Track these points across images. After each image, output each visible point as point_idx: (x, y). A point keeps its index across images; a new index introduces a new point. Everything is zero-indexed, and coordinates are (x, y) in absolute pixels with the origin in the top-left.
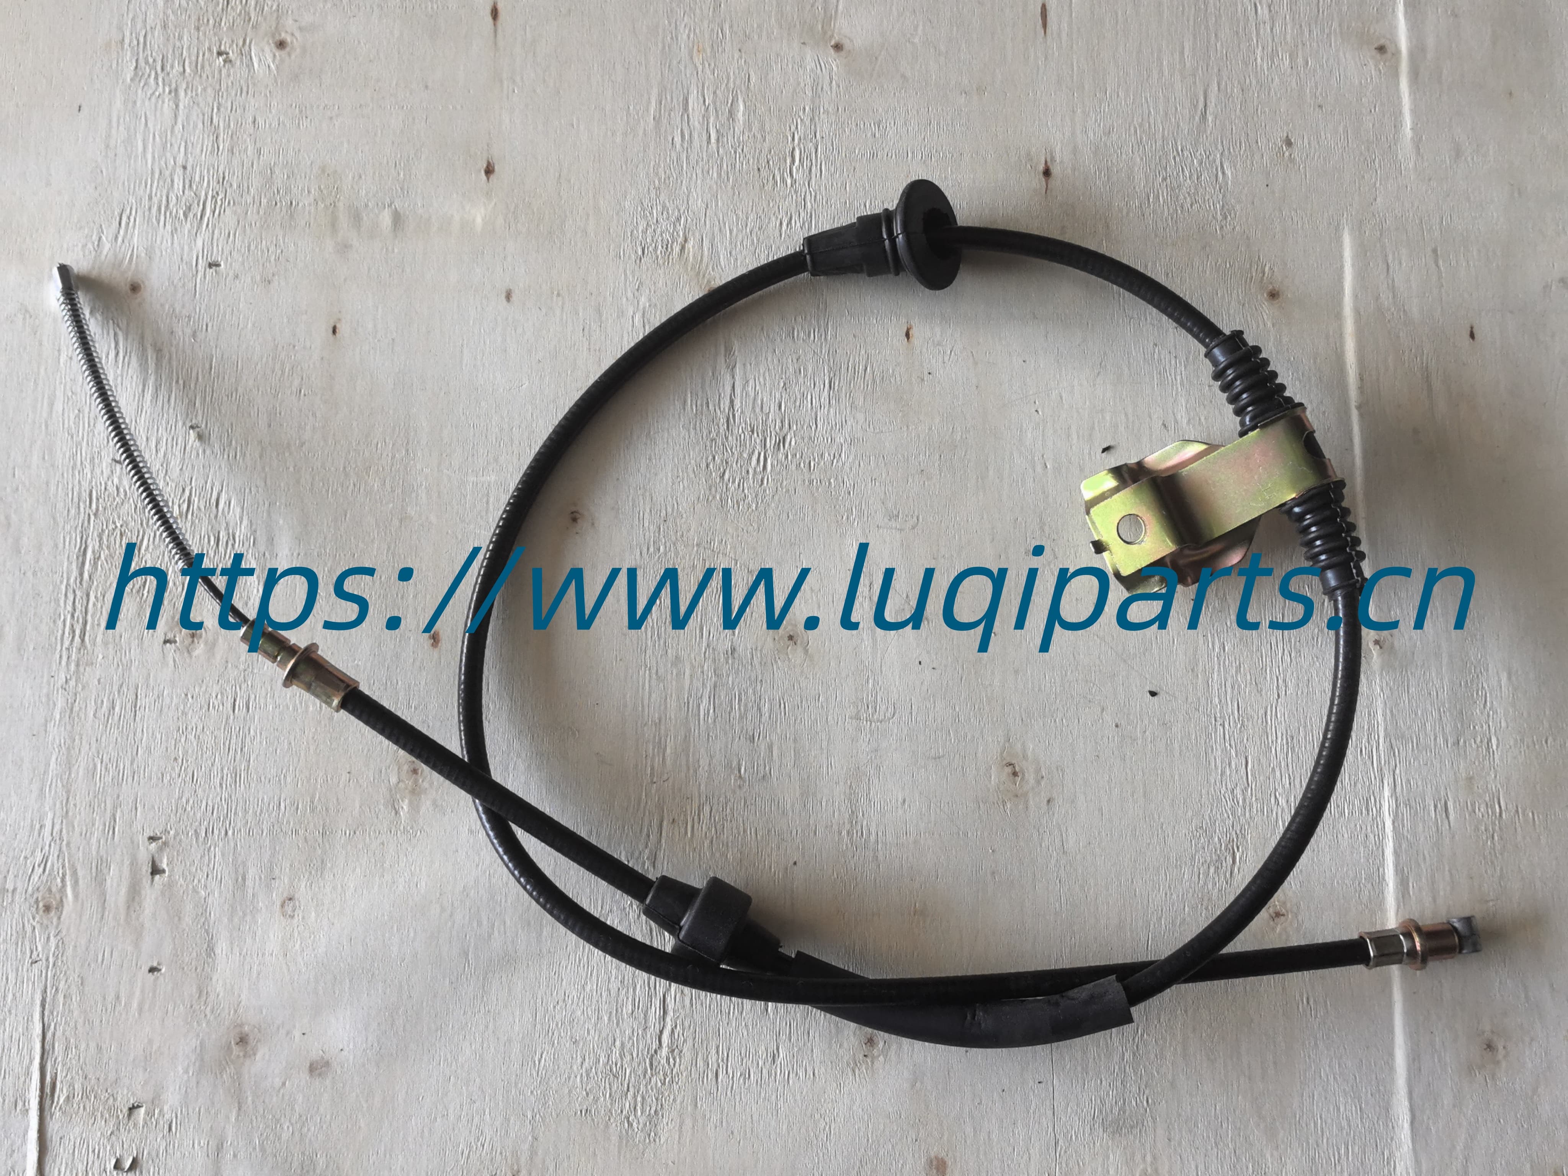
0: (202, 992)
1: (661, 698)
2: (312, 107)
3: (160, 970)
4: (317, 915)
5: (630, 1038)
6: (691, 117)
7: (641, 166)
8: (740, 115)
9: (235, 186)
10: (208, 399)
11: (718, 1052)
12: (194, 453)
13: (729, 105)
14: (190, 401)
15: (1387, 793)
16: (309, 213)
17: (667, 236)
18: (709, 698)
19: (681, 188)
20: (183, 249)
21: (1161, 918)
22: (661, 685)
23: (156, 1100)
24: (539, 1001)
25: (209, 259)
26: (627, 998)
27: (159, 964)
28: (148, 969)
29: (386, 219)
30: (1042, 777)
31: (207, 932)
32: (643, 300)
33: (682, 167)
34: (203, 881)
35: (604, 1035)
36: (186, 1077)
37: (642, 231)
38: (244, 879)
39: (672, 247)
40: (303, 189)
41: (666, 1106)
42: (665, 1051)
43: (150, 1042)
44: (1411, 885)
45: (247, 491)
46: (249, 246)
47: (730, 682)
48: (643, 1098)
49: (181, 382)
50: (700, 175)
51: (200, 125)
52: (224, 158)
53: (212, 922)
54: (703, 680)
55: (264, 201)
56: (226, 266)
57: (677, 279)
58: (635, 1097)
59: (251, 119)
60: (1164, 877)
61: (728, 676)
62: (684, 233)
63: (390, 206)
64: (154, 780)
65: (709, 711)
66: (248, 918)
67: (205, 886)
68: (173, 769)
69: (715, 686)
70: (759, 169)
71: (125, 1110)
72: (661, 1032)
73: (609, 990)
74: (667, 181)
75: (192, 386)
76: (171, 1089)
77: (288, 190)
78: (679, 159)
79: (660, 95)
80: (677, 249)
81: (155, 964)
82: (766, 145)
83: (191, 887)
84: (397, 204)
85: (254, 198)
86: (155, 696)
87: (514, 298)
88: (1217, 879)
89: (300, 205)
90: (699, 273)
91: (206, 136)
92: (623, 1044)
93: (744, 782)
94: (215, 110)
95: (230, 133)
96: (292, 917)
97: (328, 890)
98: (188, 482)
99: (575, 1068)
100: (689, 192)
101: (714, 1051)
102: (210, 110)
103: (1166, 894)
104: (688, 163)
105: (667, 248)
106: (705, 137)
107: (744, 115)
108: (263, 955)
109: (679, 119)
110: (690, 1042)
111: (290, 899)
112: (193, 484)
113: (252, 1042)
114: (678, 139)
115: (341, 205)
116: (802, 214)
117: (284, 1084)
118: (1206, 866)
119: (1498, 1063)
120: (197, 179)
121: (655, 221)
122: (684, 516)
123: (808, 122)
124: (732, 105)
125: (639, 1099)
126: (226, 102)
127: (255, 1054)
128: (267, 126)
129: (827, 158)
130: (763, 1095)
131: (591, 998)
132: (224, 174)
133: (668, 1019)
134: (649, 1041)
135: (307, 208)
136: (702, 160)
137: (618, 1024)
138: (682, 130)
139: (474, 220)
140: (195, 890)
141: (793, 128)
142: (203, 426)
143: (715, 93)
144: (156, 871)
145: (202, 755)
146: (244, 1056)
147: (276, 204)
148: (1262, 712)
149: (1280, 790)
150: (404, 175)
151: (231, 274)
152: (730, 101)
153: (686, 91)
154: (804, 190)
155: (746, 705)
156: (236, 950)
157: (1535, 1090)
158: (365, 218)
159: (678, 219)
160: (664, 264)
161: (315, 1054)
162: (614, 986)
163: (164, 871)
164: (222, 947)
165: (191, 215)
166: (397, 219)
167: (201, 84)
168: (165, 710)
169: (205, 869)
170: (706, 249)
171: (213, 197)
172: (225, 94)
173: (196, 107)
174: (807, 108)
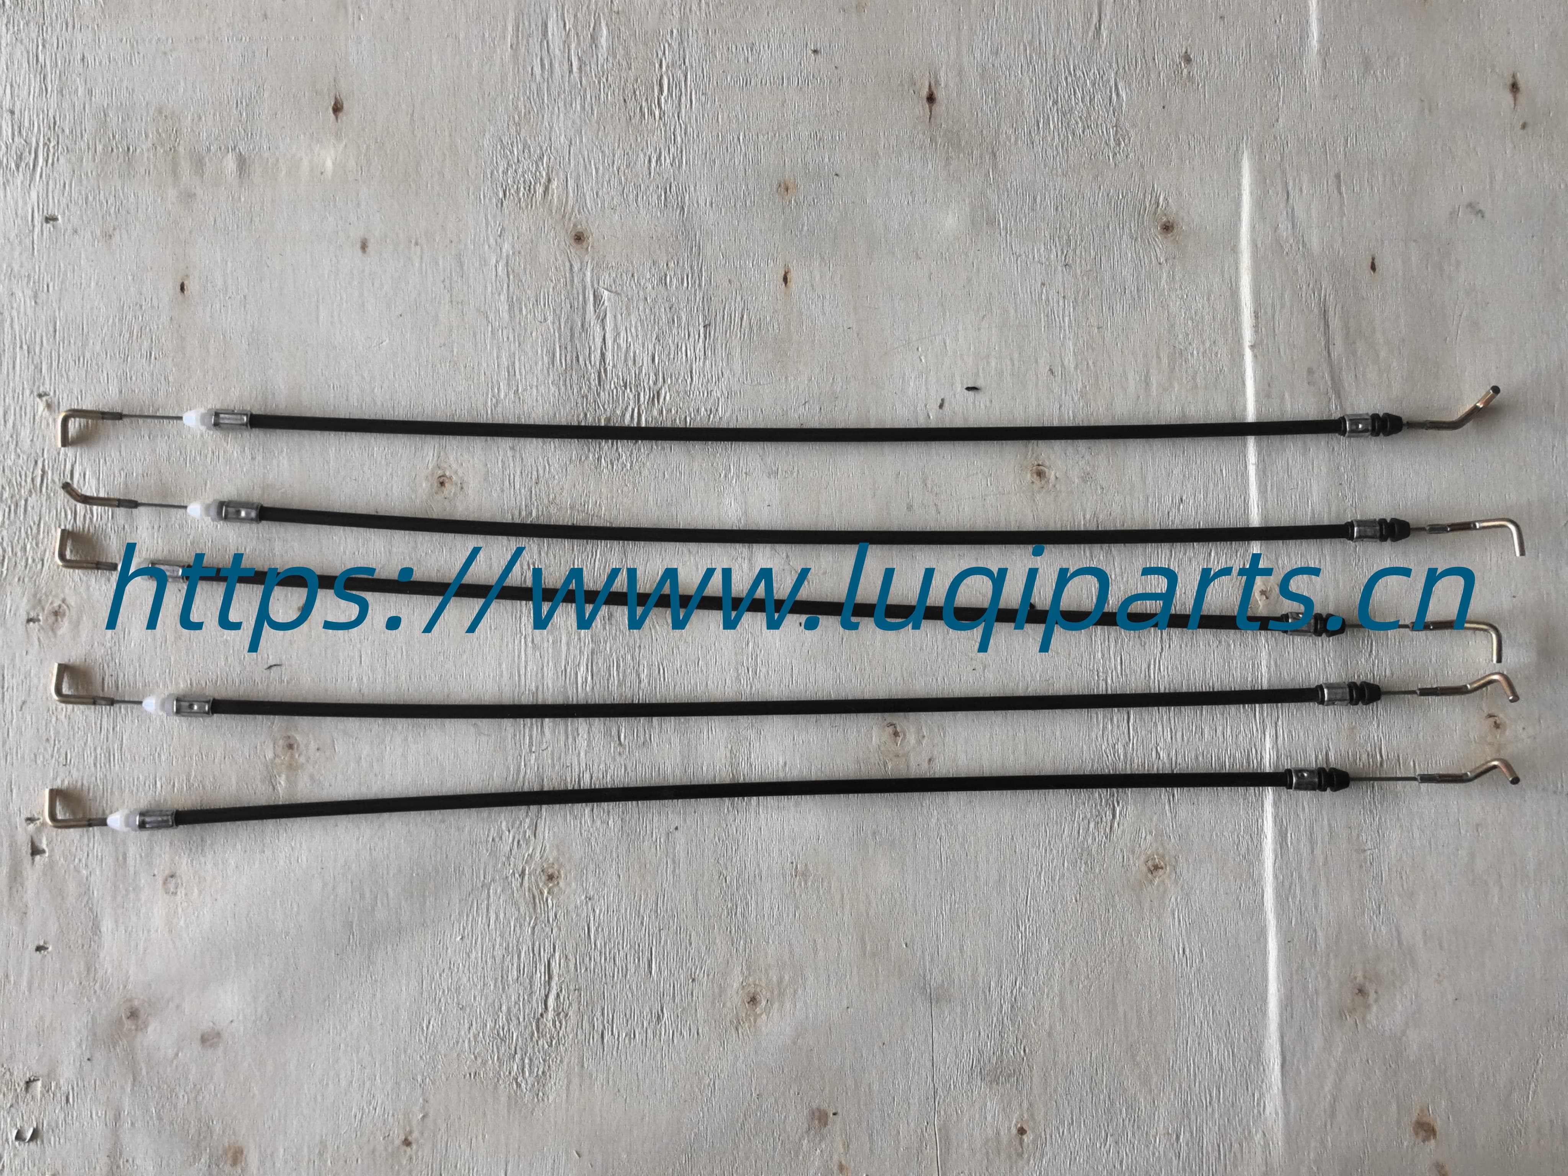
0: (90, 968)
1: (537, 666)
2: (144, 41)
3: (47, 948)
4: (200, 892)
5: (516, 1003)
6: (550, 43)
7: (499, 99)
8: (603, 41)
9: (67, 131)
10: (55, 364)
11: (603, 1014)
12: (44, 423)
13: (591, 29)
14: (36, 367)
15: (1268, 744)
16: (148, 159)
17: (529, 177)
18: (587, 665)
19: (542, 123)
20: (17, 203)
21: (1040, 874)
22: (538, 654)
23: (51, 1075)
24: (424, 969)
25: (45, 212)
26: (512, 965)
27: (45, 943)
28: (35, 948)
29: (230, 164)
30: (924, 737)
31: (91, 910)
32: (506, 246)
33: (543, 100)
34: (84, 861)
35: (490, 1001)
36: (79, 1052)
37: (503, 172)
38: (125, 858)
39: (535, 188)
40: (140, 133)
41: (553, 1068)
42: (551, 1014)
43: (42, 1018)
44: (1289, 835)
45: (102, 461)
46: (87, 198)
47: (608, 649)
48: (531, 1060)
49: (25, 347)
50: (562, 109)
51: (25, 65)
52: (53, 100)
53: (95, 901)
54: (580, 648)
55: (100, 148)
56: (64, 221)
57: (541, 224)
58: (523, 1060)
59: (79, 57)
60: (1044, 834)
61: (606, 642)
62: (548, 174)
63: (234, 149)
64: (28, 762)
65: (586, 679)
66: (132, 896)
67: (86, 865)
68: (46, 749)
69: (592, 653)
70: (625, 100)
71: (22, 1084)
72: (547, 996)
73: (494, 957)
74: (527, 116)
75: (37, 350)
76: (66, 1063)
77: (125, 135)
78: (539, 89)
79: (517, 20)
80: (540, 190)
81: (42, 943)
82: (632, 74)
83: (72, 866)
84: (241, 147)
85: (88, 144)
86: (22, 677)
87: (370, 248)
88: (1096, 834)
89: (138, 151)
90: (564, 217)
91: (31, 76)
92: (509, 1009)
93: (625, 748)
94: (40, 47)
95: (58, 72)
96: (175, 894)
97: (209, 866)
98: (40, 454)
99: (463, 1033)
100: (551, 128)
101: (599, 1014)
102: (35, 47)
103: (1046, 850)
104: (549, 95)
105: (529, 190)
106: (566, 66)
107: (607, 40)
108: (149, 931)
109: (538, 46)
110: (575, 1006)
111: (172, 876)
112: (45, 456)
113: (142, 1015)
114: (537, 70)
115: (181, 149)
116: (672, 150)
117: (177, 1055)
118: (1086, 822)
119: (1368, 1007)
120: (26, 124)
121: (516, 161)
122: (557, 477)
123: (675, 46)
124: (594, 29)
125: (527, 1061)
126: (51, 37)
127: (146, 1027)
128: (97, 63)
129: (697, 85)
130: (648, 1054)
131: (476, 966)
132: (54, 118)
133: (553, 984)
134: (535, 1005)
135: (146, 155)
136: (564, 92)
137: (504, 989)
138: (541, 59)
139: (324, 163)
140: (77, 870)
141: (660, 53)
142: (52, 394)
143: (575, 16)
144: (36, 851)
145: (74, 735)
146: (136, 1030)
147: (112, 150)
148: (1145, 666)
149: (1161, 744)
150: (247, 114)
151: (70, 227)
152: (592, 26)
153: (544, 14)
154: (673, 123)
155: (625, 671)
156: (122, 928)
157: (1404, 1033)
158: (208, 164)
159: (541, 158)
160: (527, 207)
161: (206, 1025)
162: (499, 953)
163: (43, 851)
164: (107, 925)
165: (23, 165)
166: (242, 163)
167: (23, 18)
168: (34, 690)
169: (85, 849)
170: (571, 191)
171: (45, 144)
172: (49, 29)
173: (19, 44)
174: (675, 31)
